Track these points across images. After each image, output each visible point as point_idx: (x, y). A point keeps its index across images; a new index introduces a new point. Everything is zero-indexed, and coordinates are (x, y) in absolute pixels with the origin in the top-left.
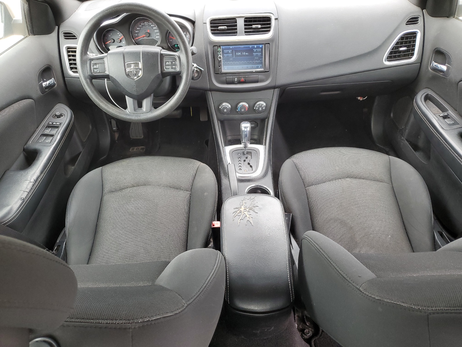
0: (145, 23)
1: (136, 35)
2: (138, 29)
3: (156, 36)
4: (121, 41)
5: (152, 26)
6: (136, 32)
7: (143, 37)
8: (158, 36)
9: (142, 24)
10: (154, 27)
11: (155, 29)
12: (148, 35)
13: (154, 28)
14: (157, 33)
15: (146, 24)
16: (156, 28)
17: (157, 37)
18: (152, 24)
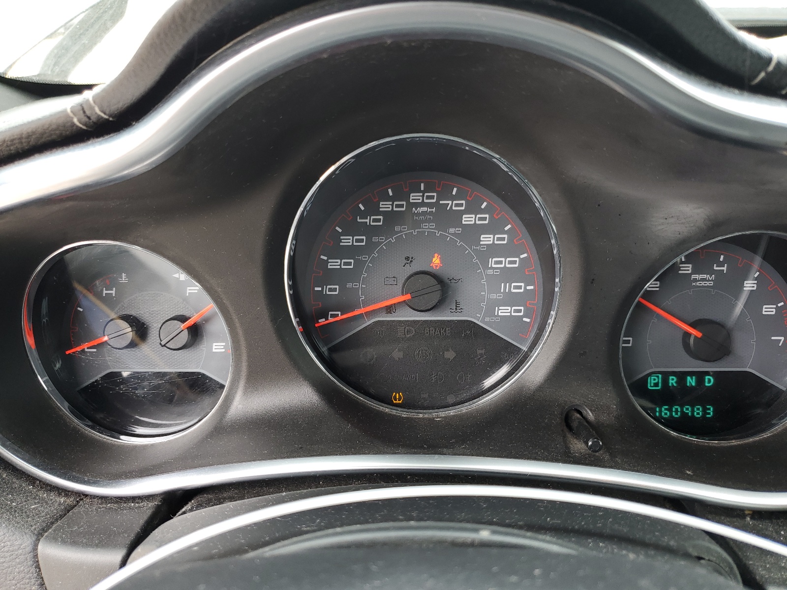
0: (415, 197)
1: (332, 290)
2: (347, 241)
3: (493, 305)
4: (196, 332)
5: (468, 219)
6: (334, 264)
7: (389, 309)
8: (511, 300)
9: (385, 206)
10: (485, 229)
11: (494, 250)
12: (436, 297)
13: (487, 239)
14: (508, 275)
15: (417, 205)
16: (502, 239)
17: (504, 311)
18: (473, 209)
